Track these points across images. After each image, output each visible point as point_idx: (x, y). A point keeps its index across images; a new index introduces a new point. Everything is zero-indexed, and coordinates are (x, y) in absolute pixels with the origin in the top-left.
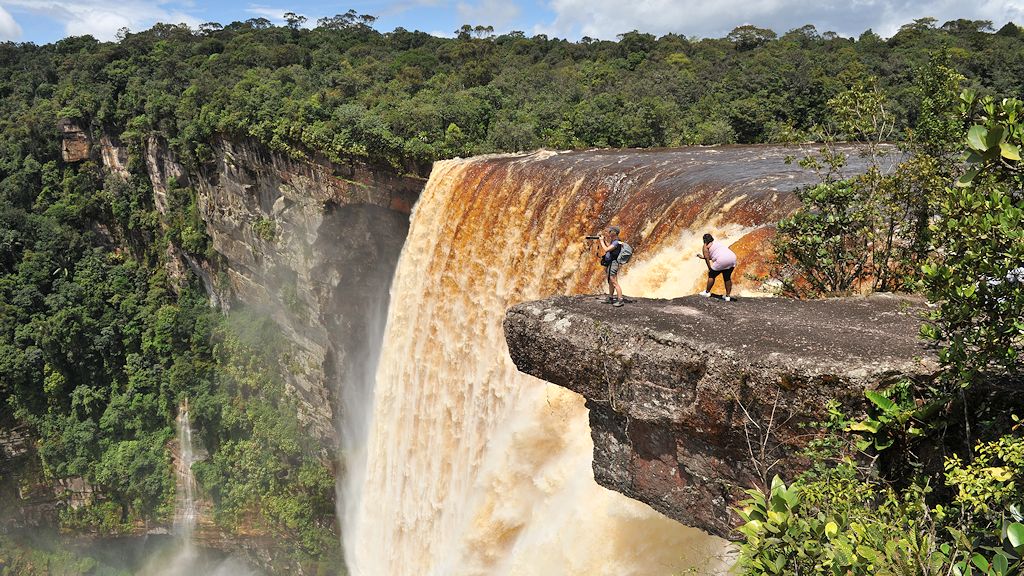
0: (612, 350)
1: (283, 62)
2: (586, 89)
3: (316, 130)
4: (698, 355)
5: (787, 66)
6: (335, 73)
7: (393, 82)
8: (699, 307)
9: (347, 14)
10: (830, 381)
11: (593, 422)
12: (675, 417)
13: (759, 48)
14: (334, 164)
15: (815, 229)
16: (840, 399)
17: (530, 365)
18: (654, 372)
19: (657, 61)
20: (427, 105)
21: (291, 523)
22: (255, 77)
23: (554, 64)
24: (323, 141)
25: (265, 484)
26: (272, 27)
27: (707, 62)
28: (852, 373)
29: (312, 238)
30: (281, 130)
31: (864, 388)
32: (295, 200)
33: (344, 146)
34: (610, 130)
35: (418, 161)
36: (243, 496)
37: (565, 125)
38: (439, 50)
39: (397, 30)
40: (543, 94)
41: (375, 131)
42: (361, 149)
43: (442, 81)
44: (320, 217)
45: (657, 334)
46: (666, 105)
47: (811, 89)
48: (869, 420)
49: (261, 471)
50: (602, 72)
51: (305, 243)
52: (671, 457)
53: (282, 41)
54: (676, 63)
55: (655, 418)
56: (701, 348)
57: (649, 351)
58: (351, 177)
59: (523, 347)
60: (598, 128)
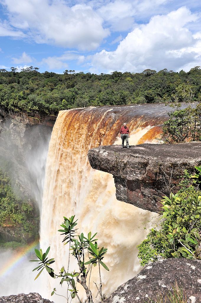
0: (121, 160)
1: (11, 82)
2: (103, 88)
3: (22, 103)
4: (146, 160)
5: (160, 81)
6: (27, 85)
7: (45, 87)
8: (144, 147)
9: (30, 68)
10: (185, 164)
11: (116, 182)
12: (140, 178)
13: (152, 75)
14: (28, 113)
15: (175, 124)
16: (188, 169)
17: (96, 166)
18: (133, 165)
19: (123, 80)
20: (56, 94)
21: (20, 222)
22: (3, 87)
23: (93, 81)
24: (24, 106)
25: (11, 211)
26: (7, 72)
27: (137, 80)
28: (191, 162)
29: (22, 135)
30: (11, 103)
31: (194, 166)
32: (16, 124)
33: (31, 107)
34: (110, 100)
35: (54, 111)
36: (5, 215)
37: (97, 99)
38: (58, 78)
39: (45, 72)
40: (90, 90)
41: (40, 102)
42: (36, 108)
43: (60, 87)
44: (25, 129)
45: (133, 155)
46: (126, 93)
47: (167, 87)
48: (196, 174)
49: (10, 207)
50: (107, 83)
51: (20, 137)
52: (139, 190)
53: (10, 76)
54: (128, 80)
55: (134, 179)
56: (147, 158)
57: (131, 160)
58: (34, 116)
59: (94, 161)
60: (107, 100)
